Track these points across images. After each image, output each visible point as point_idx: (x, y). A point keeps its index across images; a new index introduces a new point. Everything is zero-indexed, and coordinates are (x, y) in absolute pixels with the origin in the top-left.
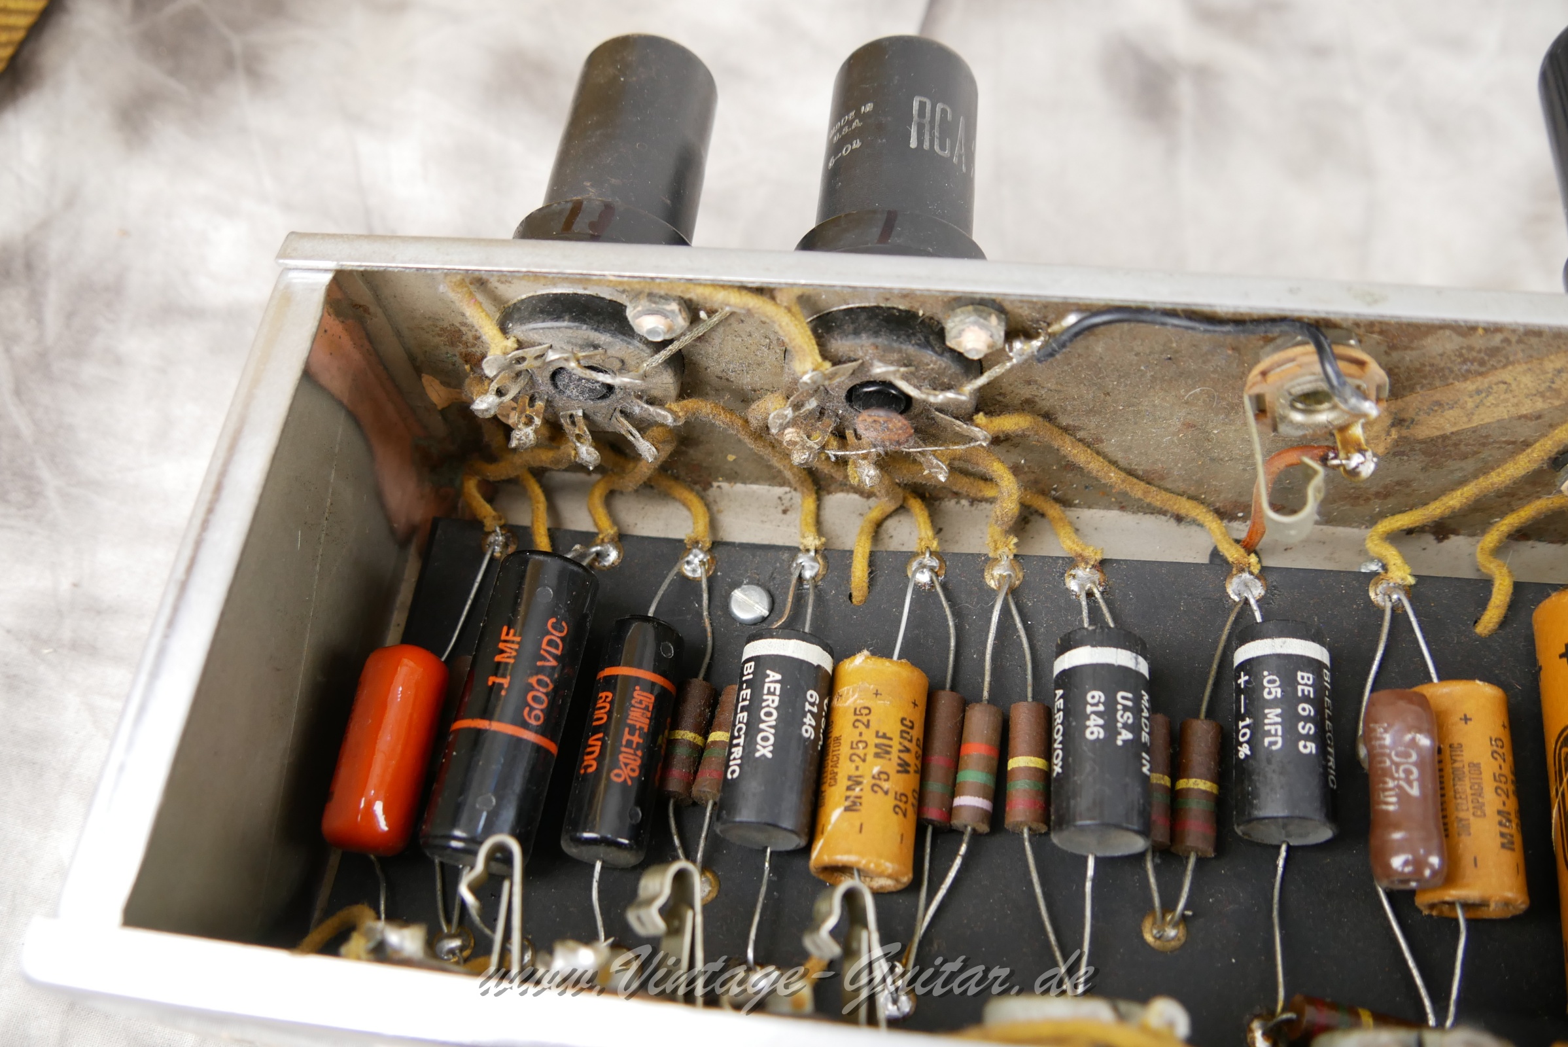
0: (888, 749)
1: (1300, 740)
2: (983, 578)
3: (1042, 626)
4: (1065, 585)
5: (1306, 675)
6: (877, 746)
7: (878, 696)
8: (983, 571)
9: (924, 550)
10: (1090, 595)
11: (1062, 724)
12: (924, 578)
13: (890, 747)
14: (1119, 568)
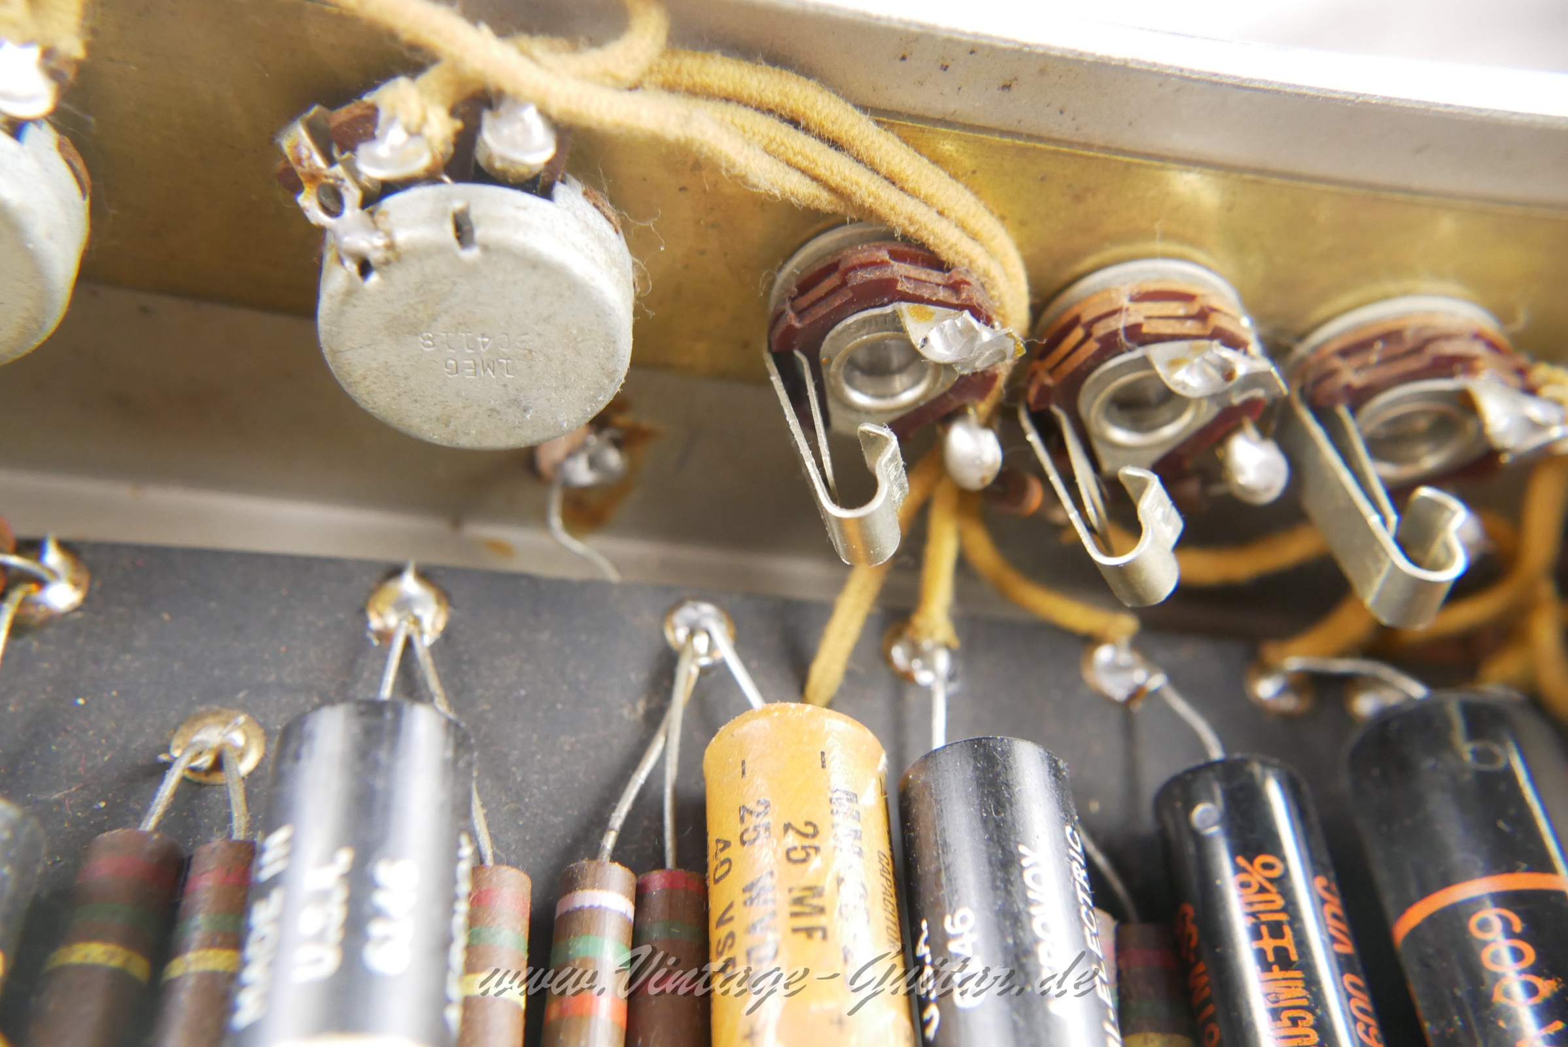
6: (822, 910)
7: (836, 1018)
13: (795, 915)
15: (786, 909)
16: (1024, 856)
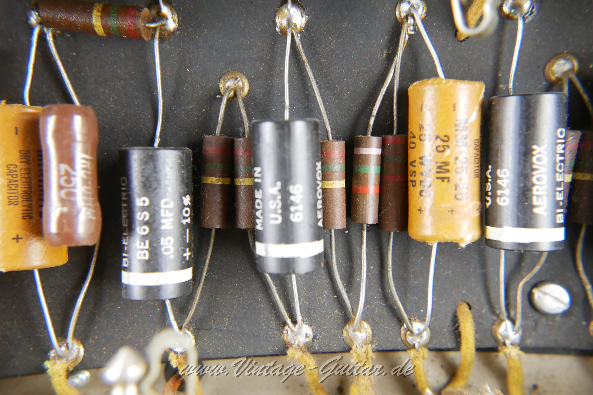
0: (439, 170)
1: (148, 206)
2: (372, 330)
3: (326, 295)
4: (313, 329)
6: (448, 171)
7: (450, 210)
8: (373, 335)
9: (420, 349)
10: (295, 322)
11: (318, 199)
12: (417, 326)
13: (438, 172)
14: (273, 347)
15: (435, 170)
16: (534, 150)
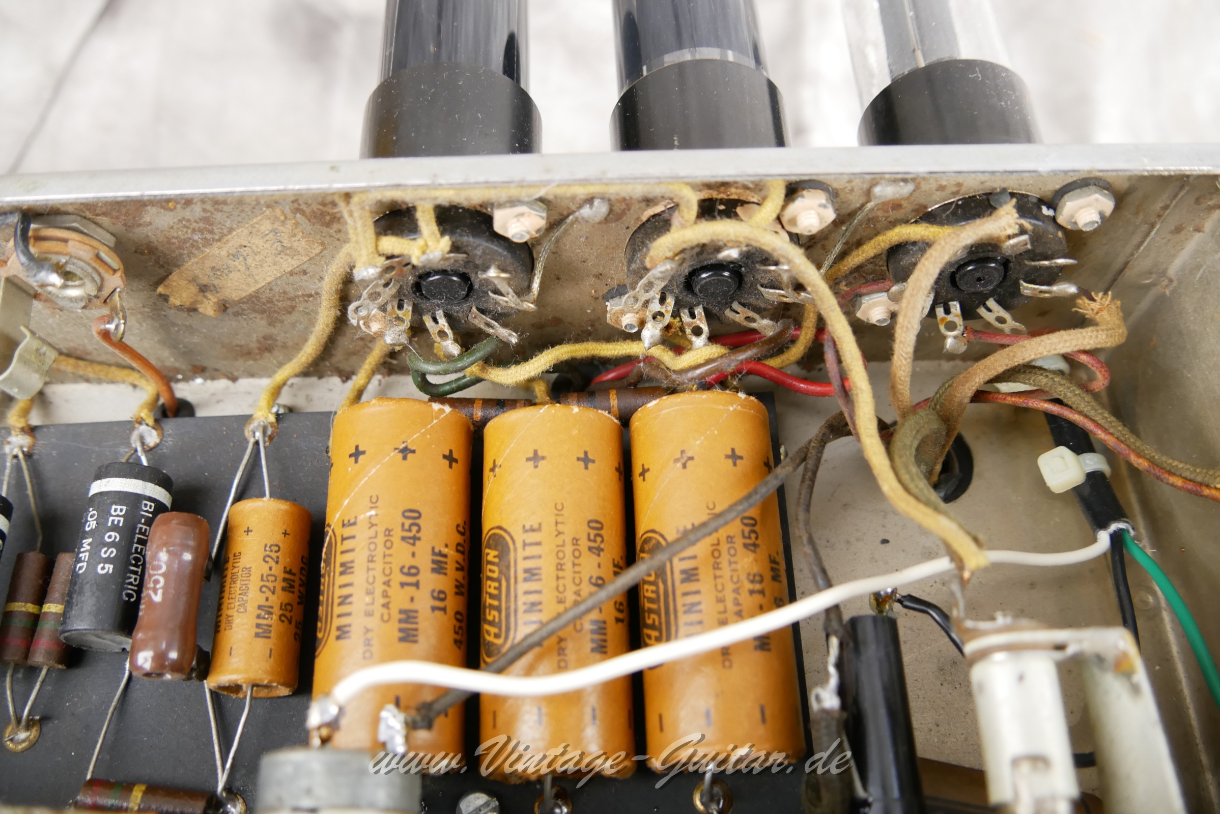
1: (100, 563)
5: (119, 507)
